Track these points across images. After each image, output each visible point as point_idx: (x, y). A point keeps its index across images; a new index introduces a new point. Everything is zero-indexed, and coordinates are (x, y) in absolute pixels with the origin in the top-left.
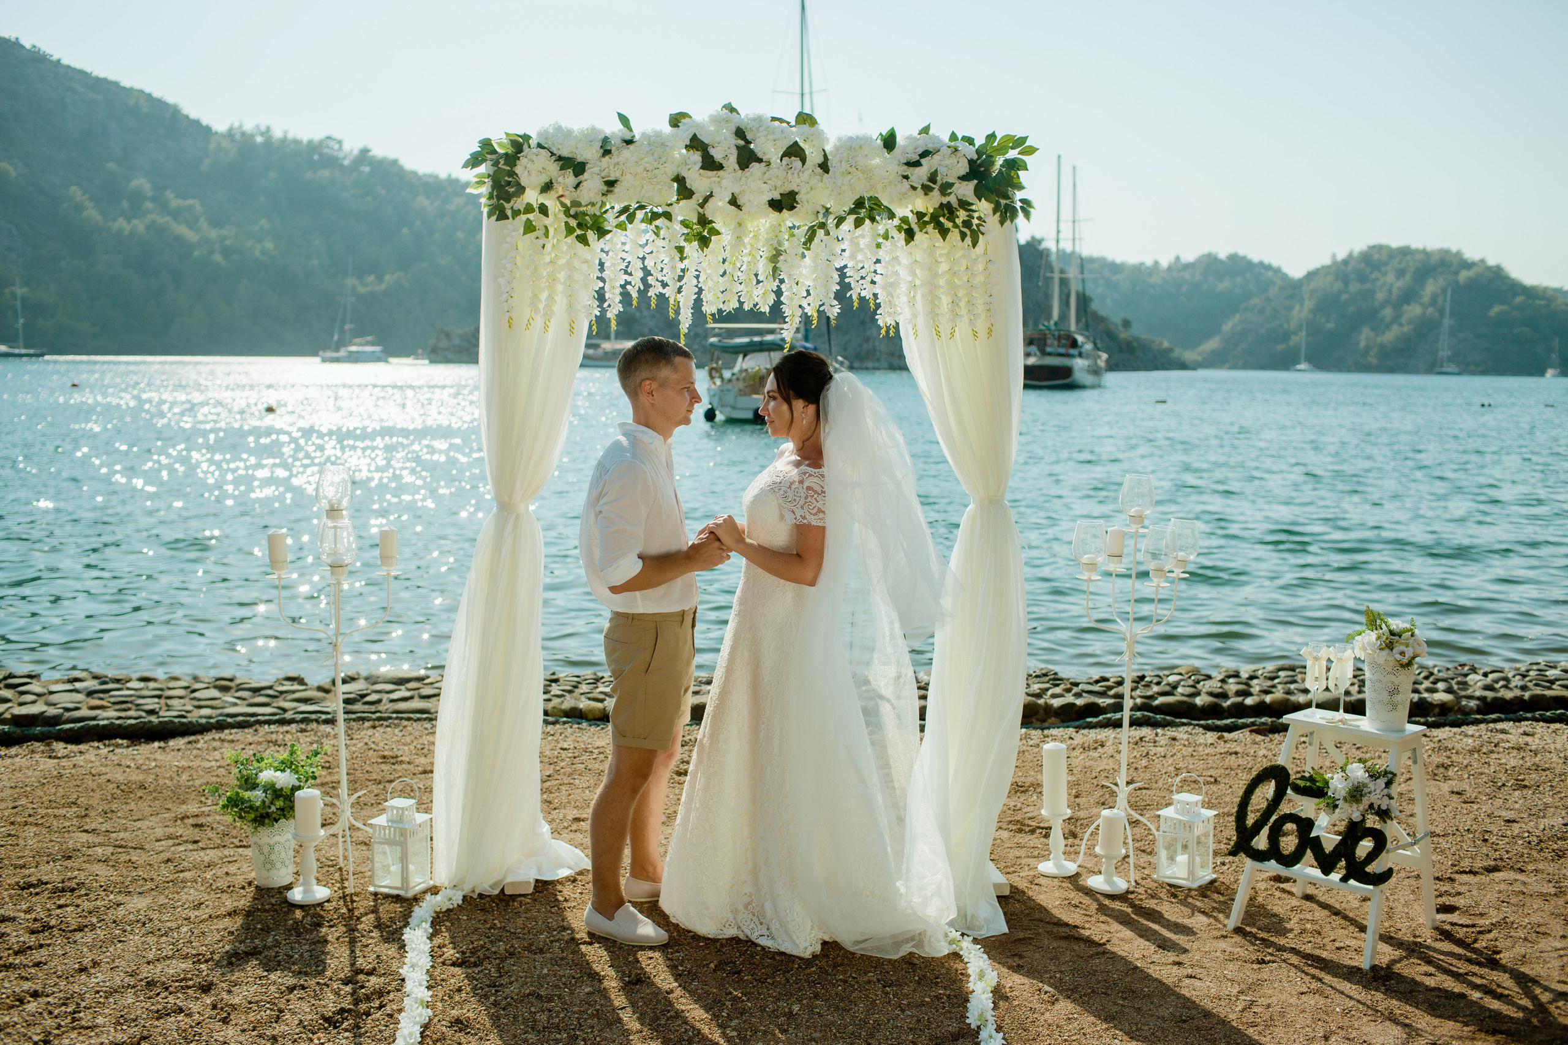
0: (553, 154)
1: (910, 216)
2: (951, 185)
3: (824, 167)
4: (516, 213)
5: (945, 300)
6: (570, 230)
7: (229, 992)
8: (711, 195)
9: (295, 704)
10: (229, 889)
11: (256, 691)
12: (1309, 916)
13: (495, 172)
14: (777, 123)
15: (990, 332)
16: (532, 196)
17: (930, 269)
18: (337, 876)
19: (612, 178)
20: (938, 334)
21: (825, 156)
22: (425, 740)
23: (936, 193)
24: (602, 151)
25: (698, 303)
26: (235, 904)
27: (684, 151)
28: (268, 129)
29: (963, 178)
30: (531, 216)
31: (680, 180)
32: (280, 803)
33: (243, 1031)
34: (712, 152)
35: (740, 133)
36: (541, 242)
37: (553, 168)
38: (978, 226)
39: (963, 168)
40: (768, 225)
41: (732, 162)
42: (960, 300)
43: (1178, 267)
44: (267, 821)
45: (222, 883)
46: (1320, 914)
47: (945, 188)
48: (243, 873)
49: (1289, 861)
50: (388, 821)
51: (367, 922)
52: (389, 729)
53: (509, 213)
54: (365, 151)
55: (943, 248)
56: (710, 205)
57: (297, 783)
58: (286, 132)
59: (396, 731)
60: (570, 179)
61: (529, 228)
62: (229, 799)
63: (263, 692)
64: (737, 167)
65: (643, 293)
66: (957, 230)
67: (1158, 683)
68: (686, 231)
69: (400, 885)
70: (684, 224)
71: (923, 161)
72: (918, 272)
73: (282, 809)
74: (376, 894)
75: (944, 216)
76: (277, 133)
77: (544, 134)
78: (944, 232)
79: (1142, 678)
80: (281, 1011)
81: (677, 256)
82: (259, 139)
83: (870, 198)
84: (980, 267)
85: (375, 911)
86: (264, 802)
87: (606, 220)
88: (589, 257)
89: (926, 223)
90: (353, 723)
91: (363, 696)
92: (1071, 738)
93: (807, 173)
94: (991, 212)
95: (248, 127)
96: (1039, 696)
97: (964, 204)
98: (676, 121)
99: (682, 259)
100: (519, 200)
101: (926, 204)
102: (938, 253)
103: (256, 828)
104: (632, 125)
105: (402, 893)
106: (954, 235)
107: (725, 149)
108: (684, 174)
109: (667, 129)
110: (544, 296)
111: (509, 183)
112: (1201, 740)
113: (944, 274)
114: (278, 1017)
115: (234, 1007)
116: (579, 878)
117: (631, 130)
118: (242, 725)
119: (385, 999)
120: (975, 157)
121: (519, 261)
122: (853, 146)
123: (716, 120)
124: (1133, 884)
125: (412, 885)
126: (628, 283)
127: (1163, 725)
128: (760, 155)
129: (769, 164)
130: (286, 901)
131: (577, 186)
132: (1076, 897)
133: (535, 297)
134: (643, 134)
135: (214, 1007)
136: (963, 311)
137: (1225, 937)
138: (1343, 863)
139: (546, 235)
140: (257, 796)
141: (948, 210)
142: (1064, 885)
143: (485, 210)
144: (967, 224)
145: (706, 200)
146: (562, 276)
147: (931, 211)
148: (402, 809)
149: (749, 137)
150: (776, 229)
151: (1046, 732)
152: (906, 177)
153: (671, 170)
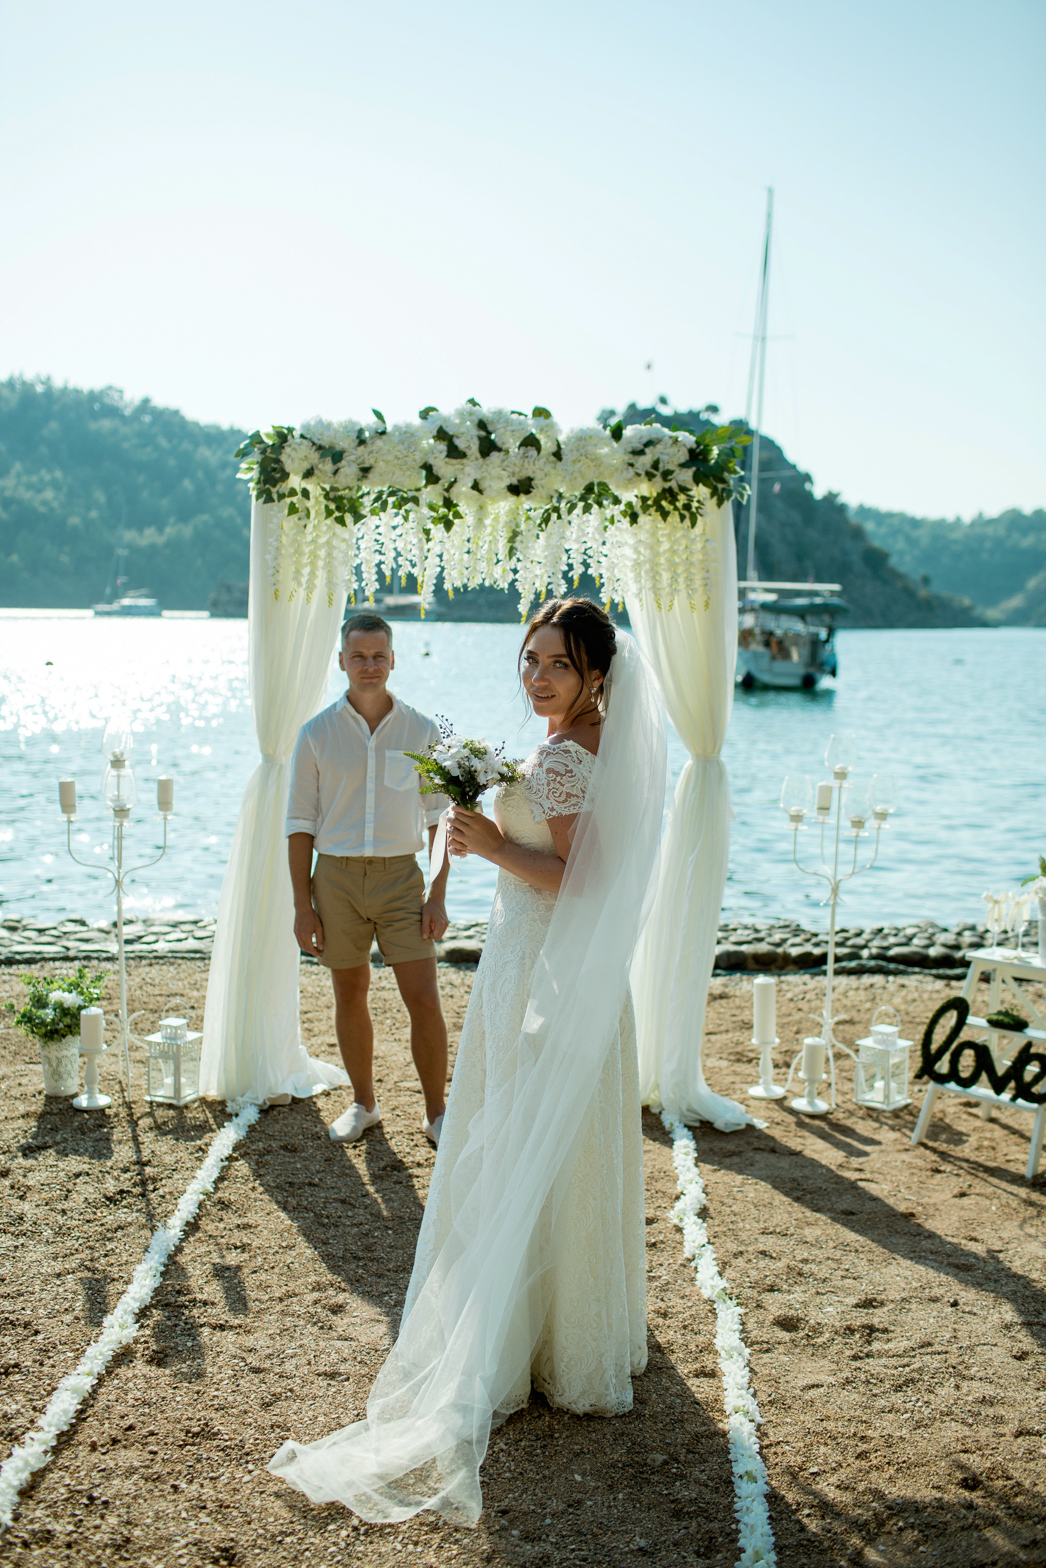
0: (314, 444)
1: (634, 500)
2: (670, 472)
3: (558, 455)
4: (281, 497)
5: (666, 576)
6: (329, 513)
7: (25, 1176)
8: (455, 481)
9: (78, 944)
10: (23, 1097)
11: (41, 931)
12: (988, 1135)
13: (263, 460)
14: (515, 416)
15: (707, 605)
16: (295, 481)
17: (652, 548)
18: (117, 1087)
19: (367, 465)
20: (659, 607)
21: (559, 446)
22: (198, 976)
23: (658, 479)
24: (357, 441)
25: (440, 579)
26: (28, 1109)
27: (432, 441)
28: (49, 379)
29: (683, 466)
30: (294, 499)
31: (428, 468)
32: (67, 1020)
33: (37, 1206)
34: (457, 442)
35: (482, 425)
36: (303, 523)
37: (314, 456)
38: (697, 508)
39: (684, 456)
40: (507, 508)
41: (474, 449)
42: (678, 575)
43: (981, 522)
44: (55, 1036)
45: (15, 1092)
46: (999, 1133)
47: (666, 475)
48: (34, 1084)
49: (966, 1083)
50: (163, 1037)
51: (145, 1123)
52: (165, 967)
53: (275, 496)
54: (146, 401)
55: (664, 529)
56: (454, 490)
57: (82, 1004)
58: (66, 382)
59: (171, 968)
60: (328, 466)
61: (293, 509)
62: (24, 1016)
63: (47, 932)
64: (479, 455)
65: (394, 571)
66: (677, 513)
67: (896, 935)
68: (434, 514)
69: (172, 1095)
70: (432, 508)
71: (647, 450)
72: (642, 550)
73: (69, 1026)
74: (151, 1103)
75: (666, 499)
76: (58, 383)
77: (306, 427)
78: (665, 515)
79: (881, 930)
80: (69, 1191)
81: (423, 537)
82: (40, 389)
83: (600, 484)
84: (699, 546)
85: (150, 1114)
86: (53, 1020)
87: (362, 504)
88: (347, 536)
89: (649, 506)
90: (132, 962)
91: (141, 937)
92: (805, 984)
93: (543, 460)
94: (708, 496)
95: (29, 376)
96: (778, 945)
97: (684, 489)
98: (425, 414)
99: (428, 540)
100: (284, 485)
101: (648, 489)
102: (660, 533)
103: (46, 1043)
104: (386, 418)
105: (174, 1102)
106: (674, 518)
107: (468, 441)
108: (431, 461)
109: (417, 421)
110: (306, 571)
111: (274, 470)
112: (930, 987)
113: (665, 552)
114: (67, 1196)
115: (29, 1188)
116: (332, 1092)
117: (384, 422)
118: (29, 962)
119: (159, 1185)
120: (694, 446)
121: (284, 540)
122: (583, 439)
123: (461, 414)
124: (834, 1106)
125: (183, 1095)
126: (381, 563)
127: (896, 973)
128: (499, 444)
129: (507, 452)
130: (71, 1106)
131: (336, 472)
132: (779, 1115)
133: (298, 572)
134: (396, 428)
135: (12, 1187)
136: (682, 586)
137: (907, 1150)
138: (1012, 1084)
139: (308, 515)
140: (48, 1014)
141: (669, 494)
142: (770, 1106)
143: (254, 493)
144: (687, 507)
145: (451, 485)
146: (322, 553)
147: (655, 495)
148: (175, 1028)
149: (490, 428)
150: (514, 512)
151: (783, 978)
152: (632, 465)
153: (419, 459)
